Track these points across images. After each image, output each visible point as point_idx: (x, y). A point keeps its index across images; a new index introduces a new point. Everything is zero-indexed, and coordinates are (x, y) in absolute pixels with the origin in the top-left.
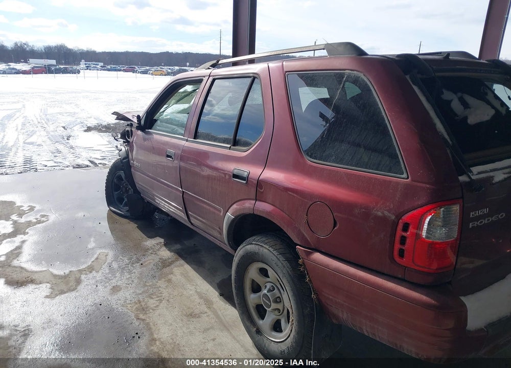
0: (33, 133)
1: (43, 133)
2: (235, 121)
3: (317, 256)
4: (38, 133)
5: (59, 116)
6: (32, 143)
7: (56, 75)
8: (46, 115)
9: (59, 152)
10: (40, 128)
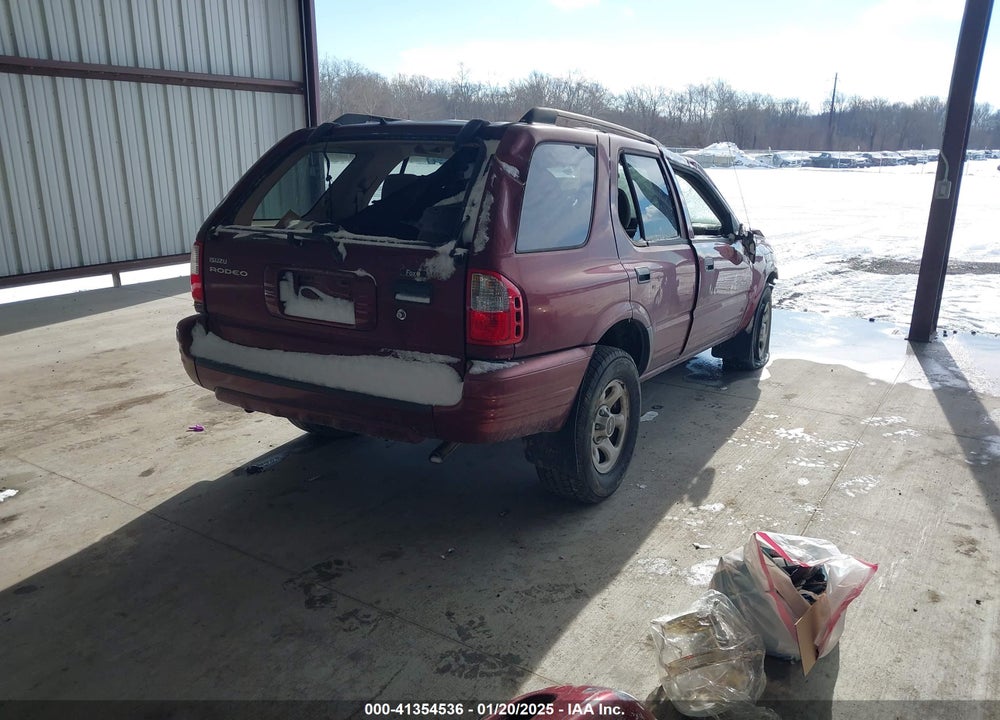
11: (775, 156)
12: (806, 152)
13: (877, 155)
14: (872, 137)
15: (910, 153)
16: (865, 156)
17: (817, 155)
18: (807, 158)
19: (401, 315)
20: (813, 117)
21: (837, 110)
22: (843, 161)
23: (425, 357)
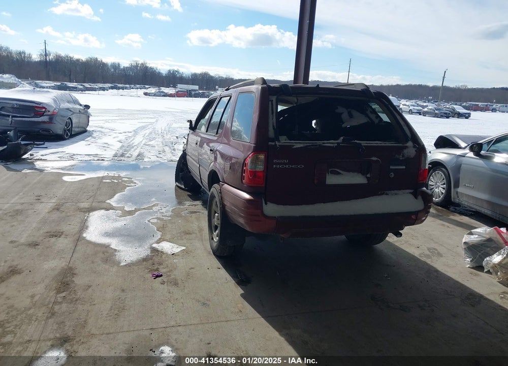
0: (154, 139)
1: (161, 140)
2: (219, 123)
3: (226, 185)
4: (157, 139)
5: (179, 129)
6: (149, 145)
7: (194, 98)
8: (169, 128)
9: (164, 151)
10: (160, 136)
11: (35, 83)
12: (51, 82)
13: (87, 85)
14: (70, 75)
15: (101, 85)
16: (82, 85)
17: (59, 84)
18: (53, 85)
19: (392, 175)
20: (35, 62)
21: (48, 59)
22: (73, 87)
23: (400, 192)
